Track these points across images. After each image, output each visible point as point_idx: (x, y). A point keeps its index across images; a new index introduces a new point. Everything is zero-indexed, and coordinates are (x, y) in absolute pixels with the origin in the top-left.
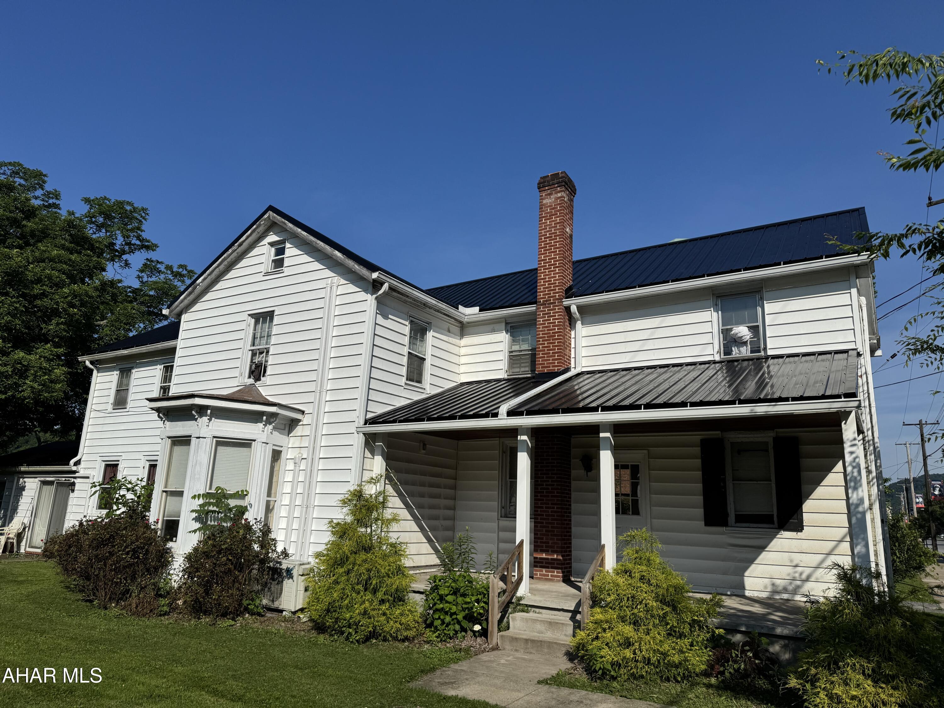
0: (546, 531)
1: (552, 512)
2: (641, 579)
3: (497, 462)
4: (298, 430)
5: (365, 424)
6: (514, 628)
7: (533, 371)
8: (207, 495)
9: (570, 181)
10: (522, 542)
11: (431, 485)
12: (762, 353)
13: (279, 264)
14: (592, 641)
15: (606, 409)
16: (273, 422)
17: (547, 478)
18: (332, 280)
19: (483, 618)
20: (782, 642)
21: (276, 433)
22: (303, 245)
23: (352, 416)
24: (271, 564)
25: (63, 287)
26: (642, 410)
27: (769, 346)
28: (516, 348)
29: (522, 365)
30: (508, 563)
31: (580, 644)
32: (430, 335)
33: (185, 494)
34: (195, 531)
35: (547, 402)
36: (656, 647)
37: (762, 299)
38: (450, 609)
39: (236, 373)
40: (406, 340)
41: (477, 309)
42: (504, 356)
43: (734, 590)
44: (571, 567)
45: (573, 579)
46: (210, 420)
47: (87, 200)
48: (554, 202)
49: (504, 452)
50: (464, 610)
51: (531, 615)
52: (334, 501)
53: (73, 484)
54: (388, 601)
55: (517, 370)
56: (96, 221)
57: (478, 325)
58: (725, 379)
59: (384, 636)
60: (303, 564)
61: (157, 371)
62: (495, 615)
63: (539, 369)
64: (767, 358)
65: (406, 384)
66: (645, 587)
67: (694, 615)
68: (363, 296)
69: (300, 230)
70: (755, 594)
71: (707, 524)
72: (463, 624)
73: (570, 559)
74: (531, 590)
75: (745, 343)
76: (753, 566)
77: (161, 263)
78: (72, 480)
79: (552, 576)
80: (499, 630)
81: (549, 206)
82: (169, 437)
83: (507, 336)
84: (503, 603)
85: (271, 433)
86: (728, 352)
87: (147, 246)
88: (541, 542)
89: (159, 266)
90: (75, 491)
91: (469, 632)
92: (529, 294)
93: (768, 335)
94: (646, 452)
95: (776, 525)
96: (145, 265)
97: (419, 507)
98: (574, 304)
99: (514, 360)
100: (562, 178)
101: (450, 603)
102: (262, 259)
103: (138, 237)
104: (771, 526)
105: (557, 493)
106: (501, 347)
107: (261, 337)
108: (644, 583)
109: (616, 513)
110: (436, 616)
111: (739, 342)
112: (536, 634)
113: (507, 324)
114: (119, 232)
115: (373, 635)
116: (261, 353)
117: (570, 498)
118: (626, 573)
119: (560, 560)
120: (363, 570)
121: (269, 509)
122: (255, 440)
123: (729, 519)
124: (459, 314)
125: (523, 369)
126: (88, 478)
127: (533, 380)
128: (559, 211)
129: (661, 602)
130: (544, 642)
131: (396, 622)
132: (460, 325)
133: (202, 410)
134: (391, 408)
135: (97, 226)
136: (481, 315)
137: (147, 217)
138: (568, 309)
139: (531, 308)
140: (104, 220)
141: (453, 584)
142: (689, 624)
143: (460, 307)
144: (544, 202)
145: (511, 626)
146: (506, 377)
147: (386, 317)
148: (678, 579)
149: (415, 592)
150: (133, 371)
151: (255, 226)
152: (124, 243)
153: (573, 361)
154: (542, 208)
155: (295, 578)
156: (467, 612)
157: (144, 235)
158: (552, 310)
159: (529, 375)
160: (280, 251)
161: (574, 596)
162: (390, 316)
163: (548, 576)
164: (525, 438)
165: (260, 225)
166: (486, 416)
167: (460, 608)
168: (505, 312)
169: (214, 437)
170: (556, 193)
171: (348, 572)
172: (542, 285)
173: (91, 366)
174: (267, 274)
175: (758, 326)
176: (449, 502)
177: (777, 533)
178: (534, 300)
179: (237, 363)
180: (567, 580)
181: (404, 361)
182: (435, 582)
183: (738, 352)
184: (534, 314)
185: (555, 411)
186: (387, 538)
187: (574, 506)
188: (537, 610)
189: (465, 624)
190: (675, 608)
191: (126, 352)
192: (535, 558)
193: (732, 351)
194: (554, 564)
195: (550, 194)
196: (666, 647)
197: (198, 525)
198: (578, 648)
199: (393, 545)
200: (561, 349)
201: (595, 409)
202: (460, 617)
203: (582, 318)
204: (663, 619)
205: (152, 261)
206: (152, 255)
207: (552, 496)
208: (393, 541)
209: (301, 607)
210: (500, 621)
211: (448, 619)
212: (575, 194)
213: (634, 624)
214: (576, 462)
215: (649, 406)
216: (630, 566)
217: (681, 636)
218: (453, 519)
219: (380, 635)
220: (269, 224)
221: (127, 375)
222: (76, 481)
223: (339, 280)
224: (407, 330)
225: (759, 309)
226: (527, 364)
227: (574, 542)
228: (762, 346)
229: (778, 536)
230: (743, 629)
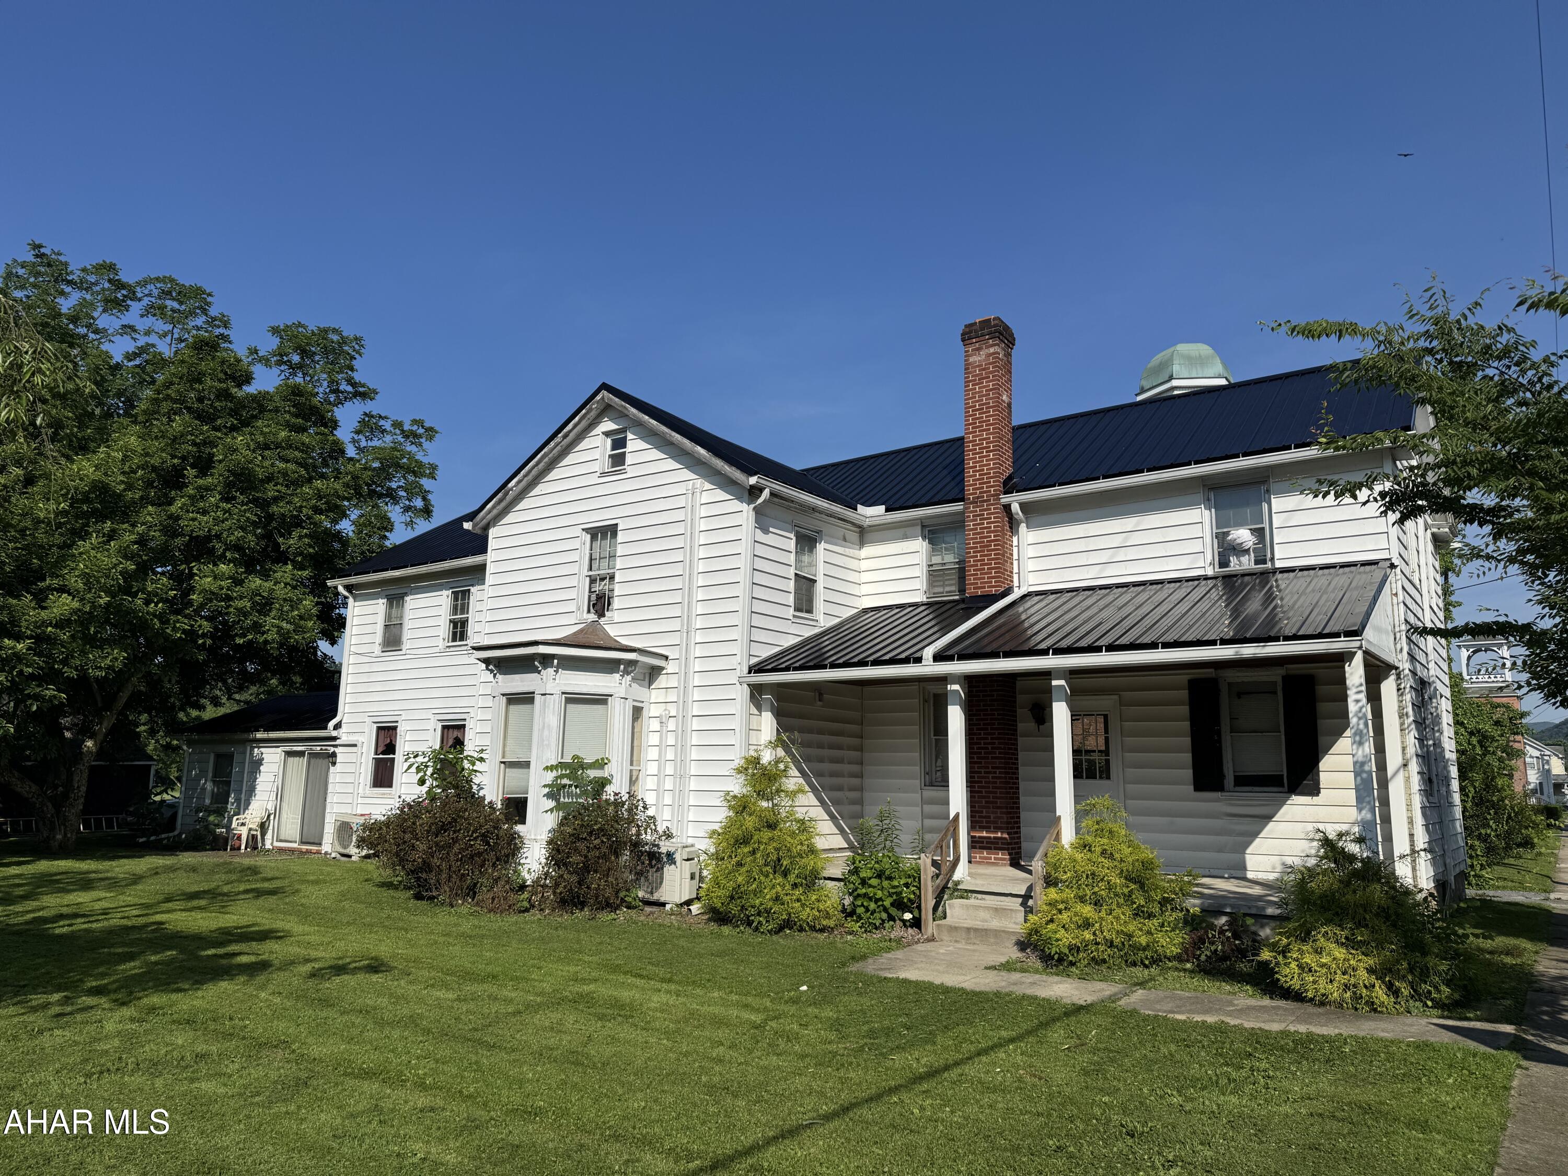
0: (986, 802)
1: (993, 778)
2: (1102, 853)
3: (917, 714)
4: (662, 681)
5: (750, 672)
6: (952, 916)
7: (962, 591)
8: (561, 765)
9: (1007, 328)
10: (957, 816)
11: (831, 747)
12: (1269, 565)
13: (618, 460)
14: (1047, 924)
15: (1058, 651)
16: (632, 672)
17: (985, 734)
18: (694, 484)
19: (914, 905)
20: (1273, 924)
21: (634, 685)
22: (649, 435)
23: (733, 662)
24: (647, 848)
25: (302, 486)
26: (1104, 653)
27: (1277, 556)
28: (937, 560)
29: (947, 583)
30: (942, 840)
31: (1032, 930)
32: (821, 547)
33: (532, 765)
34: (551, 810)
35: (986, 641)
36: (1120, 928)
37: (1268, 491)
38: (875, 894)
39: (572, 607)
40: (792, 557)
41: (882, 508)
42: (921, 572)
43: (1232, 872)
44: (1020, 848)
45: (1023, 863)
46: (557, 672)
47: (275, 331)
48: (984, 360)
49: (925, 701)
50: (890, 895)
51: (972, 901)
52: (725, 770)
53: (334, 755)
54: (801, 885)
55: (940, 590)
56: (288, 361)
57: (884, 529)
58: (1221, 598)
59: (801, 926)
60: (687, 847)
61: (441, 600)
62: (928, 902)
63: (970, 591)
64: (1275, 571)
65: (794, 616)
66: (1106, 862)
67: (1165, 892)
68: (736, 505)
69: (647, 417)
70: (1261, 876)
71: (1198, 788)
72: (890, 911)
73: (1019, 838)
74: (970, 874)
75: (1247, 551)
76: (1257, 841)
77: (386, 418)
78: (332, 749)
79: (995, 859)
80: (934, 920)
81: (978, 366)
82: (503, 695)
83: (924, 543)
84: (937, 887)
85: (630, 685)
86: (1224, 563)
87: (363, 393)
88: (980, 817)
89: (382, 422)
90: (337, 764)
91: (898, 922)
92: (953, 484)
93: (1276, 541)
94: (1116, 697)
95: (1286, 789)
96: (362, 422)
97: (818, 775)
98: (1015, 501)
99: (934, 576)
100: (995, 326)
101: (874, 887)
102: (596, 454)
103: (350, 381)
104: (1281, 789)
105: (1000, 753)
106: (915, 559)
107: (600, 558)
108: (1105, 858)
109: (1075, 777)
110: (859, 903)
111: (1239, 550)
112: (979, 923)
113: (923, 527)
114: (325, 376)
115: (788, 924)
116: (602, 579)
117: (1017, 759)
118: (1085, 847)
119: (1005, 839)
120: (770, 849)
121: (633, 781)
122: (611, 696)
123: (1226, 782)
124: (858, 517)
125: (948, 589)
126: (355, 745)
127: (963, 606)
128: (991, 372)
129: (1126, 878)
130: (990, 930)
131: (813, 908)
132: (858, 530)
133: (546, 660)
134: (778, 649)
135: (291, 367)
136: (888, 517)
137: (363, 351)
138: (1007, 508)
139: (958, 507)
140: (302, 358)
141: (876, 866)
142: (1159, 903)
143: (859, 506)
144: (971, 360)
145: (948, 914)
146: (925, 600)
147: (766, 531)
148: (1148, 854)
149: (825, 878)
150: (408, 599)
151: (584, 411)
152: (327, 390)
153: (1016, 577)
154: (968, 369)
155: (678, 863)
156: (895, 897)
157: (357, 377)
158: (985, 510)
159: (957, 597)
160: (619, 443)
161: (1024, 880)
162: (771, 529)
163: (990, 858)
164: (956, 687)
165: (591, 410)
166: (906, 661)
167: (886, 893)
168: (921, 513)
169: (563, 693)
170: (987, 347)
171: (754, 852)
172: (971, 476)
173: (346, 594)
174: (604, 474)
175: (1263, 528)
176: (855, 768)
177: (1288, 798)
178: (960, 496)
179: (572, 594)
180: (1015, 864)
181: (791, 585)
182: (854, 863)
183: (1237, 564)
184: (962, 513)
185: (994, 655)
186: (791, 813)
187: (1022, 771)
188: (979, 896)
189: (893, 911)
190: (1142, 886)
191: (397, 574)
192: (973, 837)
193: (1230, 561)
194: (997, 843)
195: (979, 349)
196: (1131, 928)
197: (551, 804)
198: (1030, 935)
199: (802, 822)
200: (999, 563)
201: (1044, 652)
202: (887, 903)
203: (1026, 518)
204: (1128, 897)
205: (372, 416)
206: (370, 406)
207: (992, 758)
208: (799, 816)
209: (687, 898)
210: (935, 909)
211: (872, 906)
212: (1013, 345)
213: (1096, 904)
214: (1023, 713)
215: (1111, 648)
216: (1089, 839)
217: (1150, 916)
218: (861, 789)
219: (795, 924)
220: (602, 407)
221: (398, 605)
222: (337, 750)
223: (702, 484)
224: (791, 544)
225: (1265, 506)
226: (953, 582)
227: (1023, 815)
228: (1269, 556)
229: (1289, 802)
230: (1228, 910)
